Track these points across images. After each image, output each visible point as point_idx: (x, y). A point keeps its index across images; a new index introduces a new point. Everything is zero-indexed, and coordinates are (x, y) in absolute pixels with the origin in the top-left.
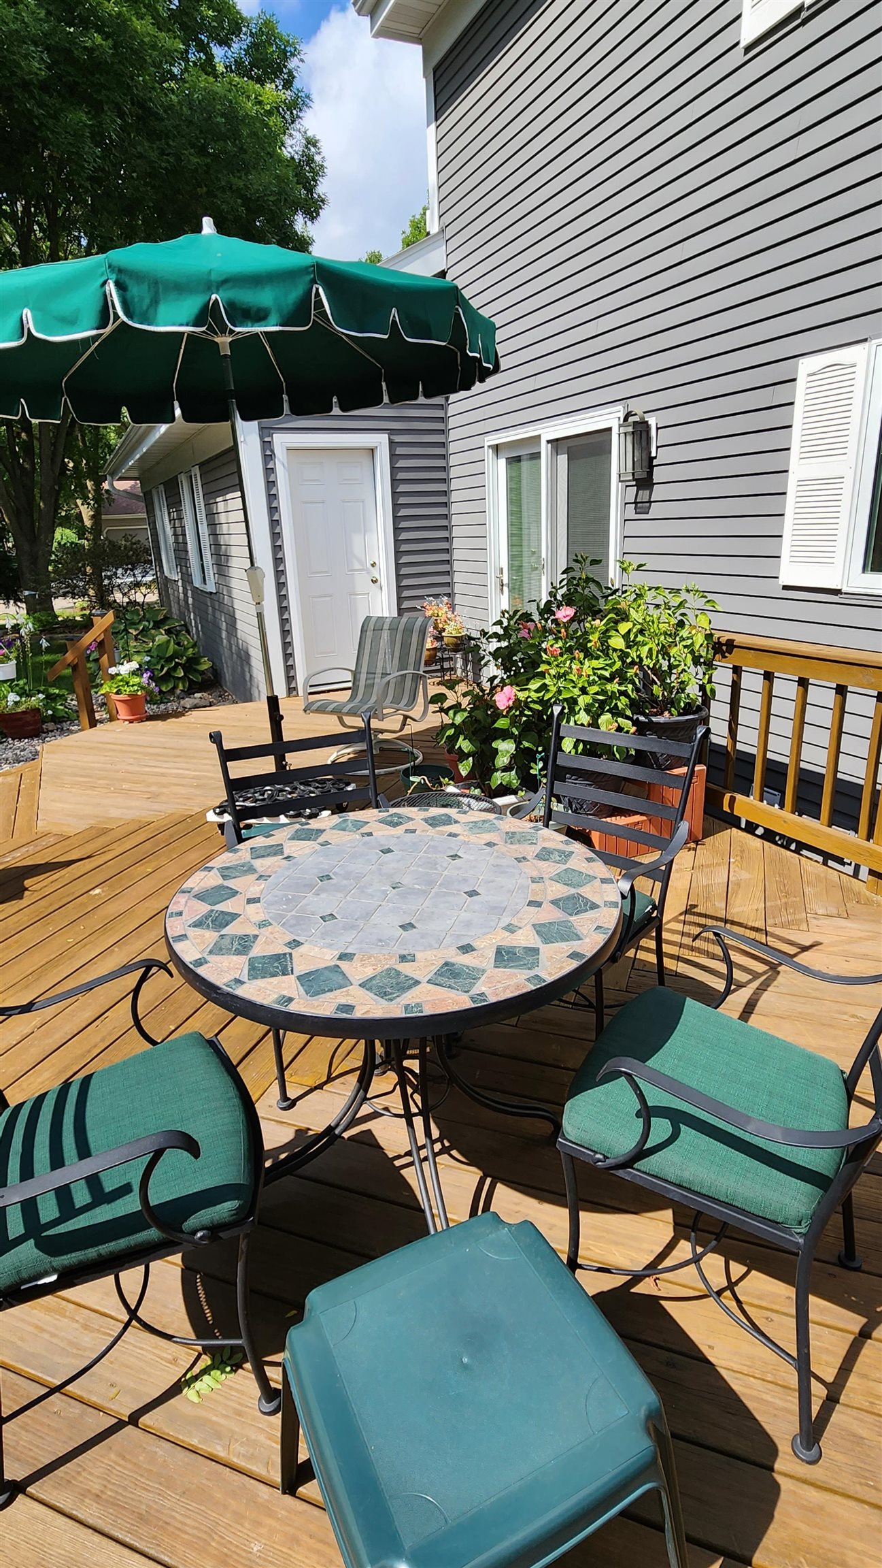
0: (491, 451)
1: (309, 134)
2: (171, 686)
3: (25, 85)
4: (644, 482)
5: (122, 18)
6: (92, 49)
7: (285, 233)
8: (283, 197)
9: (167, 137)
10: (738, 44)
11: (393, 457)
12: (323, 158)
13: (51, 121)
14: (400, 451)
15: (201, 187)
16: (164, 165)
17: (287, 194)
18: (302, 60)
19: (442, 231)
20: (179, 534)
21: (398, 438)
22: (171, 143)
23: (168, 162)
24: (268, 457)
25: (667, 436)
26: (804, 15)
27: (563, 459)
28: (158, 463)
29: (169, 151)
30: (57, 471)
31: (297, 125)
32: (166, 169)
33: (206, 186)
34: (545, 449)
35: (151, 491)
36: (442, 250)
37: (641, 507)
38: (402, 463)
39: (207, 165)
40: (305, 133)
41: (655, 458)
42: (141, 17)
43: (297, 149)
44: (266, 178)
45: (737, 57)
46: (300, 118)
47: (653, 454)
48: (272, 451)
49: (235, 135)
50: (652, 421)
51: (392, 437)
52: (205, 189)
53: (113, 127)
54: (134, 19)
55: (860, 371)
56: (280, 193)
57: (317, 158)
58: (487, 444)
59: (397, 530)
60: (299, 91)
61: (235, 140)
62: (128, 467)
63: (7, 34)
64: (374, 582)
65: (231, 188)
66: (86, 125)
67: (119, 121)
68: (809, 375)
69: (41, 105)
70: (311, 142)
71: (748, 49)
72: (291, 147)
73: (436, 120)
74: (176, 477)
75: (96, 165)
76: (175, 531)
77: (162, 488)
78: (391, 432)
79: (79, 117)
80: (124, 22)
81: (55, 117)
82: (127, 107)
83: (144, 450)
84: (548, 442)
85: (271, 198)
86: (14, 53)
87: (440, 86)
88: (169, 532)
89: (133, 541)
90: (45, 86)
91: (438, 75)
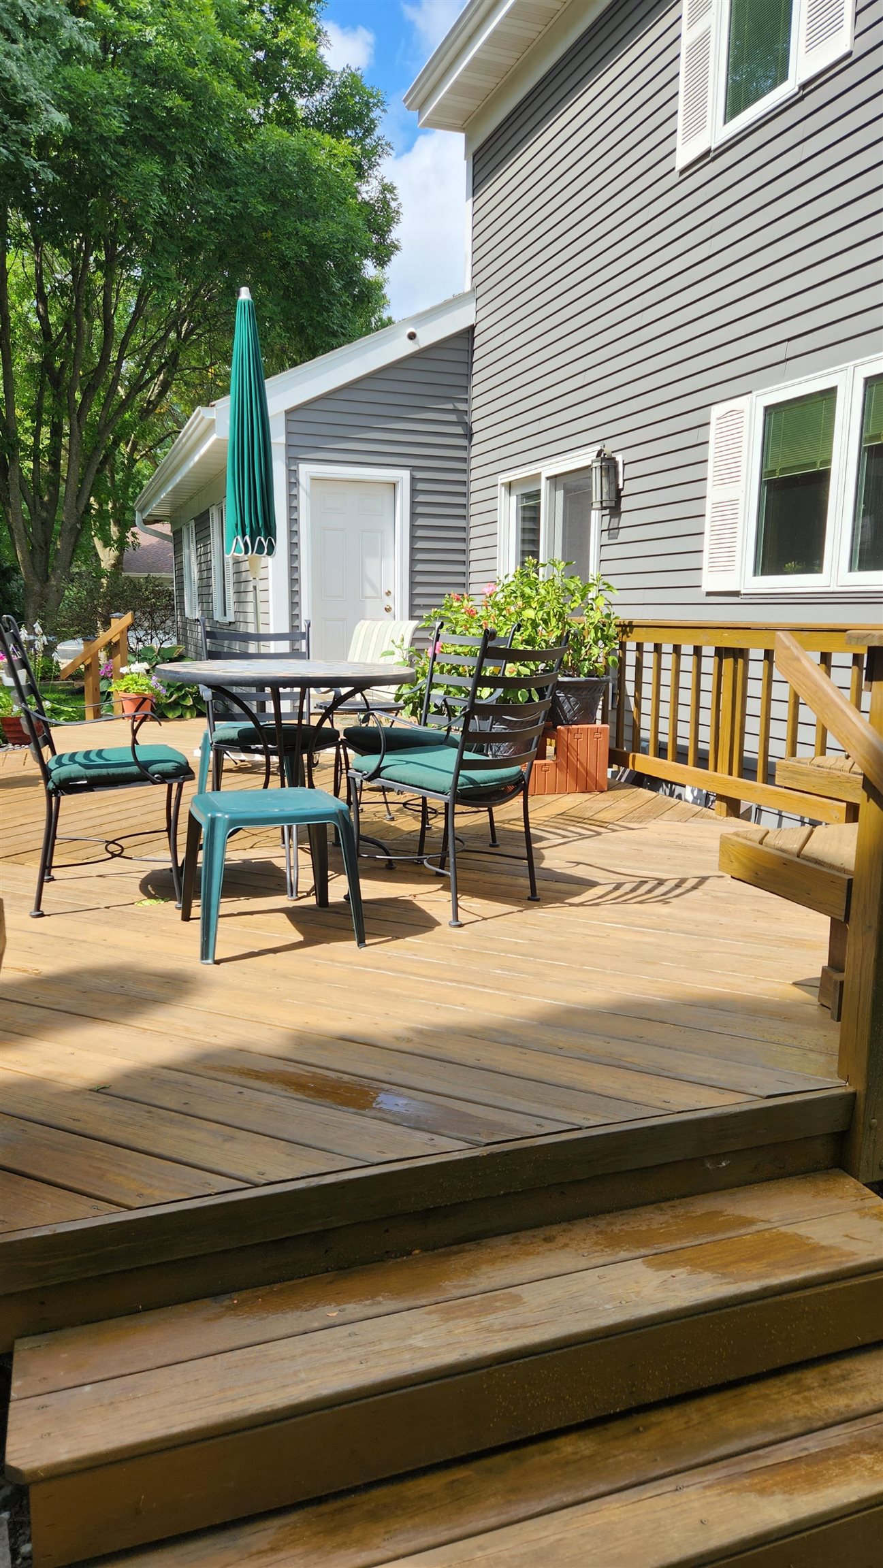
0: (503, 488)
1: (386, 181)
2: (178, 713)
3: (102, 139)
4: (615, 510)
5: (203, 82)
6: (171, 109)
7: (351, 278)
8: (350, 245)
9: (237, 184)
10: (674, 169)
11: (414, 491)
12: (400, 204)
13: (123, 169)
14: (420, 486)
15: (267, 231)
16: (230, 212)
17: (354, 242)
18: (384, 111)
19: (474, 290)
20: (205, 567)
21: (419, 475)
22: (240, 191)
23: (235, 208)
24: (293, 484)
25: (631, 471)
26: (712, 155)
27: (560, 494)
28: (191, 498)
29: (237, 198)
30: (82, 509)
31: (375, 172)
32: (232, 216)
33: (272, 231)
34: (544, 486)
35: (181, 529)
36: (472, 307)
37: (612, 531)
38: (421, 498)
39: (275, 213)
40: (382, 180)
41: (622, 489)
42: (221, 80)
43: (373, 195)
44: (333, 227)
45: (674, 178)
46: (378, 164)
47: (621, 487)
48: (297, 480)
49: (307, 184)
50: (619, 458)
51: (414, 473)
52: (270, 234)
53: (183, 175)
54: (215, 84)
55: (746, 414)
56: (346, 241)
57: (393, 204)
58: (500, 482)
59: (413, 561)
60: (379, 140)
61: (306, 188)
62: (159, 501)
63: (93, 96)
64: (388, 610)
65: (297, 234)
66: (157, 176)
67: (189, 171)
68: (718, 419)
69: (114, 156)
70: (387, 189)
71: (682, 172)
72: (367, 192)
73: (473, 196)
74: (207, 511)
75: (161, 211)
76: (200, 567)
77: (192, 523)
78: (414, 468)
79: (151, 167)
80: (206, 86)
81: (127, 165)
82: (198, 158)
83: (178, 480)
84: (548, 478)
85: (337, 246)
86: (96, 113)
87: (478, 168)
88: (195, 569)
89: (156, 583)
90: (121, 141)
91: (476, 160)
